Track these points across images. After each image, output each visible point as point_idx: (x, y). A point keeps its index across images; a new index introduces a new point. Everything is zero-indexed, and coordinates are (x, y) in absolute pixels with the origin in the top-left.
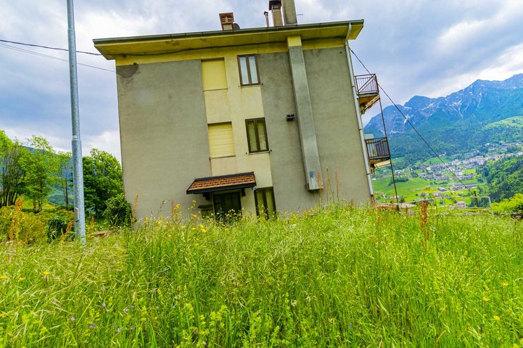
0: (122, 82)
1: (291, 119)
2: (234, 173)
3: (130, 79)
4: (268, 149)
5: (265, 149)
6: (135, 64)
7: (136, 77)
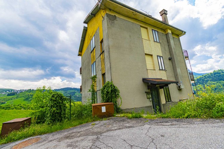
0: (109, 22)
1: (170, 59)
2: (156, 78)
3: (113, 21)
4: (165, 70)
5: (164, 69)
6: (115, 16)
7: (115, 21)
